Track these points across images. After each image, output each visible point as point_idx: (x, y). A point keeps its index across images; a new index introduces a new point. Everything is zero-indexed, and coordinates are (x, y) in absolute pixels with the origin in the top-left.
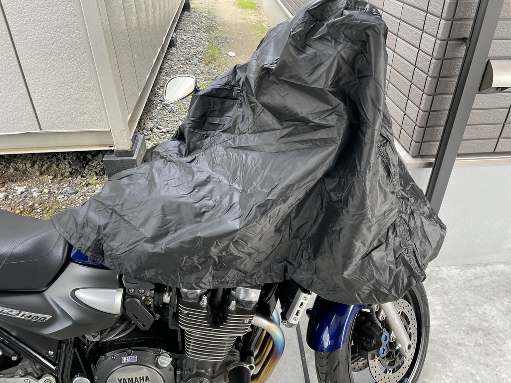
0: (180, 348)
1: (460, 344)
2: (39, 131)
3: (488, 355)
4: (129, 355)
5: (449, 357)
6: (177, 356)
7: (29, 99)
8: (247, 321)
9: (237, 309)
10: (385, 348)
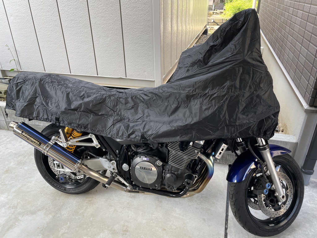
0: (167, 161)
2: (125, 78)
4: (146, 157)
6: (165, 164)
7: (124, 62)
8: (196, 151)
9: (193, 146)
10: (267, 191)
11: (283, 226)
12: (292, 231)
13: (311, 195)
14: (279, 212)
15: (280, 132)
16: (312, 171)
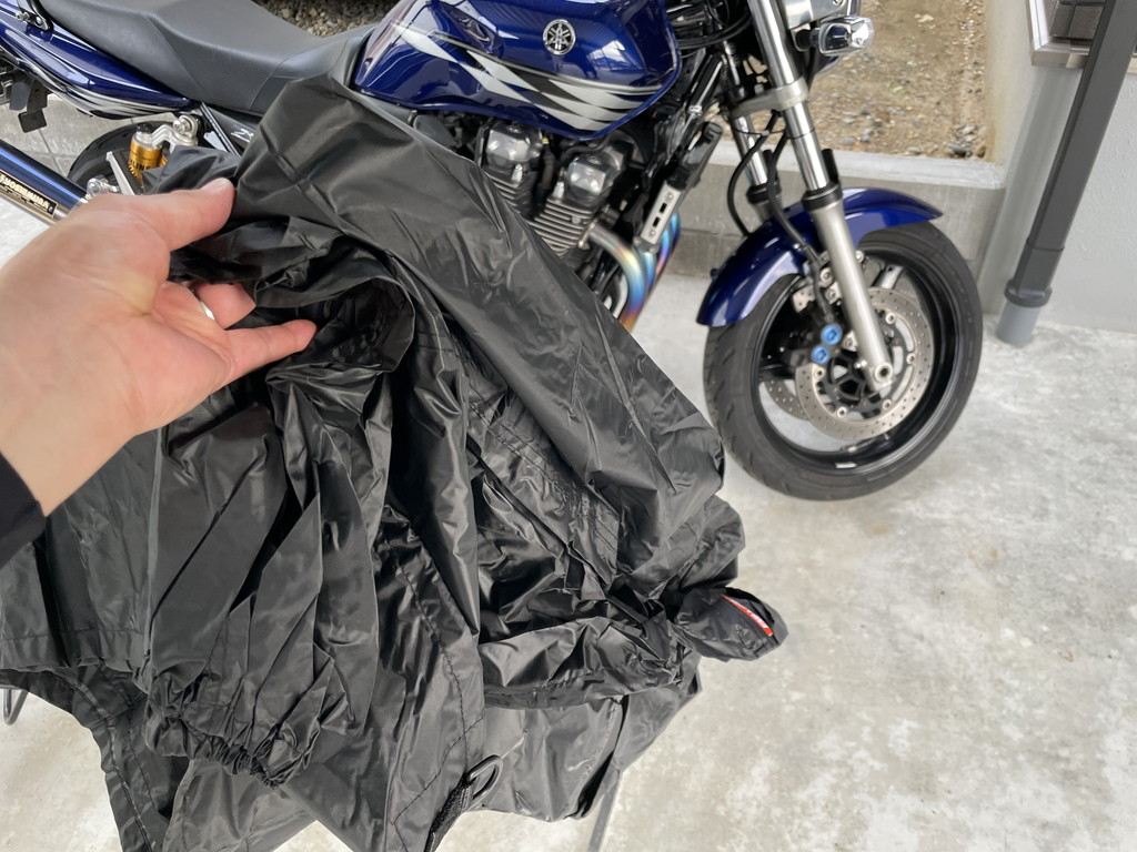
1: (1050, 452)
3: (1100, 480)
5: (1013, 463)
8: (577, 219)
9: (566, 200)
10: (826, 351)
11: (886, 469)
12: (923, 487)
13: (1027, 376)
14: (871, 422)
15: (974, 157)
16: (1043, 294)
